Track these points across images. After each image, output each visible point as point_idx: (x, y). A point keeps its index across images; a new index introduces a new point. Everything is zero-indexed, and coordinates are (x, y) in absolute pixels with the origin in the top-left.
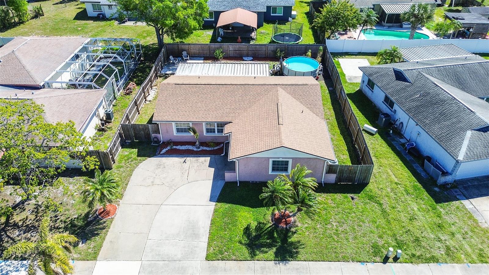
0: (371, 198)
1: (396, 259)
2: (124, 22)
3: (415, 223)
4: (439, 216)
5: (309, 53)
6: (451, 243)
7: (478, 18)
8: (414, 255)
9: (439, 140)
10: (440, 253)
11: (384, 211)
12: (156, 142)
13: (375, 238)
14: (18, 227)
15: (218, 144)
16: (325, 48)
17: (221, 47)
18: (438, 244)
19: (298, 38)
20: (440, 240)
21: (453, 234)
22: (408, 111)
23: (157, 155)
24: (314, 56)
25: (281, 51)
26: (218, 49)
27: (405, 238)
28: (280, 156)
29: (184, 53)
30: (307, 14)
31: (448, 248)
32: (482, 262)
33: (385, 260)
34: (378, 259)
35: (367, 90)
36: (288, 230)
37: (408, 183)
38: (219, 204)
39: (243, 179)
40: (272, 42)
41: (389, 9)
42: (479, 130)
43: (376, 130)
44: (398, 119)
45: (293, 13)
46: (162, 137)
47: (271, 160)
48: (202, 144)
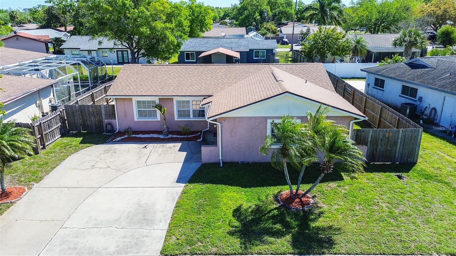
0: (428, 177)
15: (193, 132)
23: (107, 142)
35: (375, 93)
36: (307, 213)
38: (191, 186)
39: (228, 159)
44: (426, 107)
45: (277, 58)
46: (118, 123)
47: (269, 121)
48: (172, 133)
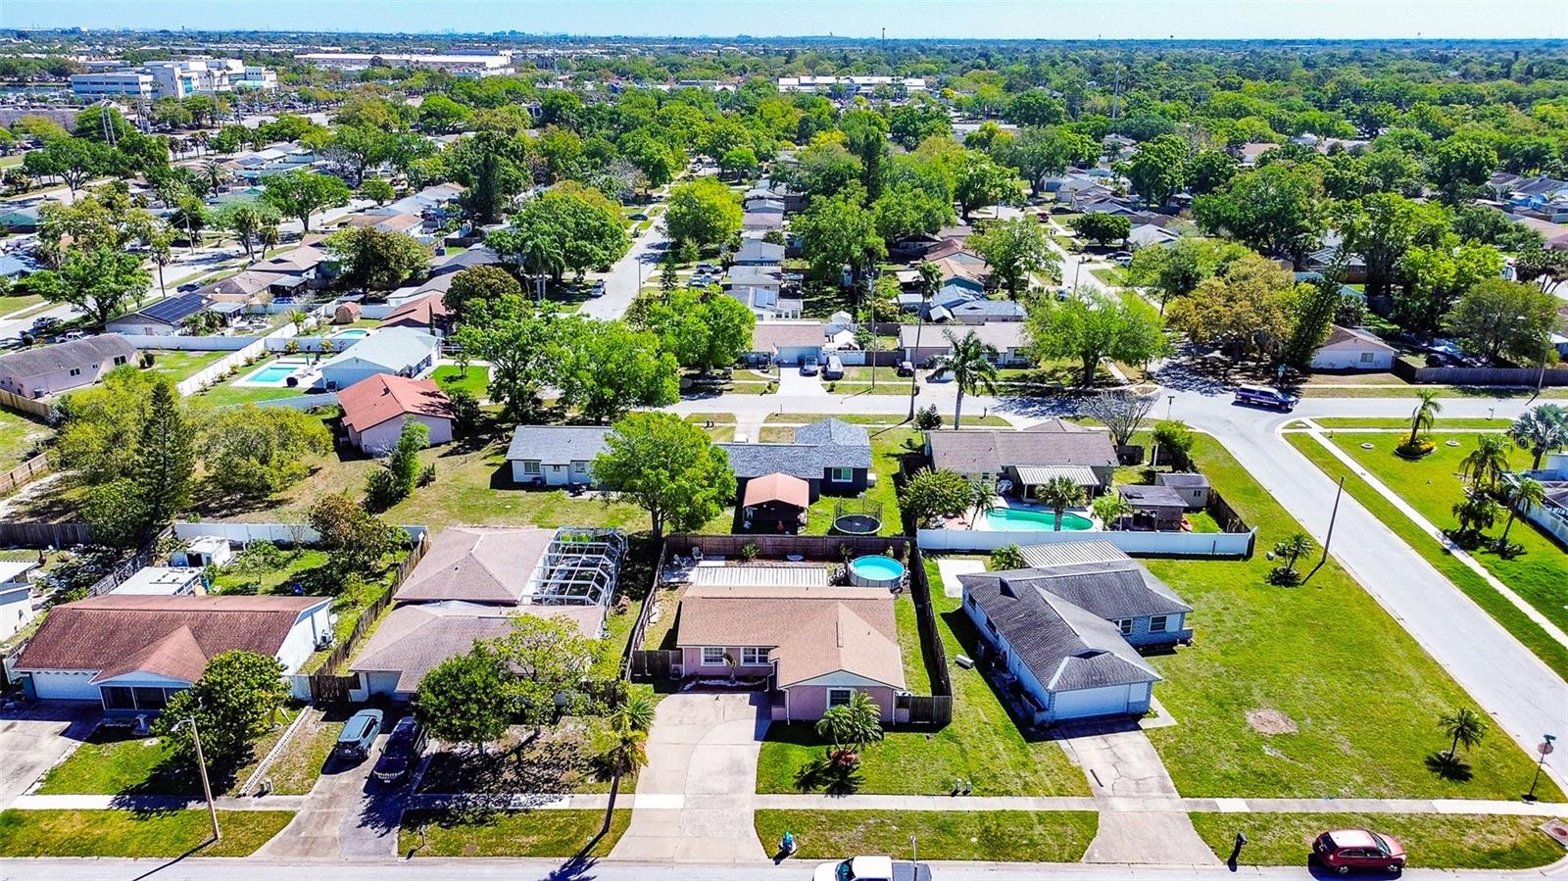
0: (951, 738)
1: (965, 793)
2: (580, 494)
3: (997, 761)
4: (1026, 755)
5: (891, 551)
6: (1030, 779)
7: (1169, 497)
8: (986, 789)
9: (1034, 668)
10: (1015, 788)
11: (963, 751)
12: (675, 676)
13: (946, 775)
14: (535, 765)
15: (759, 678)
16: (914, 545)
17: (752, 541)
18: (1017, 780)
19: (875, 525)
20: (1020, 777)
21: (1036, 772)
22: (1008, 634)
23: (679, 691)
24: (898, 556)
25: (847, 547)
26: (748, 543)
27: (981, 774)
28: (840, 683)
29: (696, 550)
30: (895, 477)
31: (1026, 783)
32: (1060, 795)
33: (954, 794)
34: (947, 793)
35: (969, 608)
36: (848, 767)
37: (999, 724)
38: (766, 744)
39: (794, 718)
40: (832, 531)
41: (1029, 476)
42: (1078, 656)
43: (971, 661)
44: (1001, 647)
45: (871, 477)
46: (684, 669)
47: (829, 690)
48: (738, 678)
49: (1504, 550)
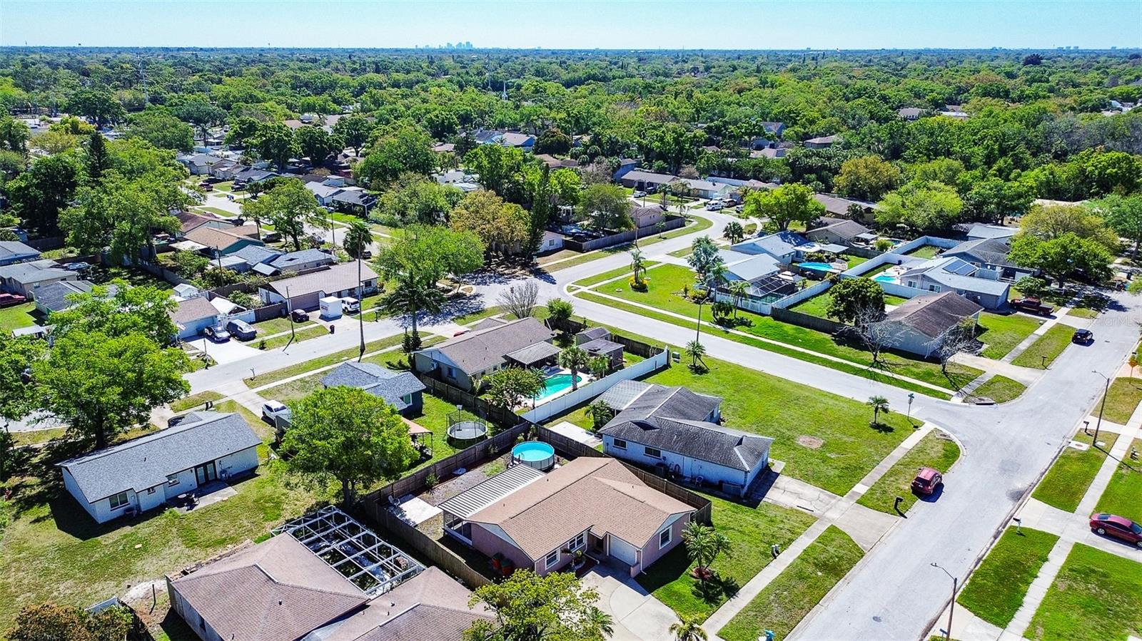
1: (778, 553)
3: (761, 527)
4: (766, 516)
5: (519, 438)
6: (786, 526)
7: (608, 344)
8: (782, 545)
9: (724, 463)
10: (789, 535)
11: (740, 531)
13: (756, 549)
16: (536, 426)
17: (428, 471)
18: (783, 531)
20: (782, 528)
21: (782, 521)
22: (681, 452)
24: (528, 438)
25: (494, 446)
26: (426, 475)
27: (767, 538)
28: (666, 526)
29: (390, 498)
30: (429, 391)
31: (789, 530)
32: (808, 527)
33: (775, 557)
34: (771, 559)
35: (616, 451)
36: (713, 577)
37: (728, 507)
38: (654, 593)
39: (645, 568)
41: (522, 357)
42: (738, 445)
44: (671, 464)
47: (661, 534)
49: (743, 323)
